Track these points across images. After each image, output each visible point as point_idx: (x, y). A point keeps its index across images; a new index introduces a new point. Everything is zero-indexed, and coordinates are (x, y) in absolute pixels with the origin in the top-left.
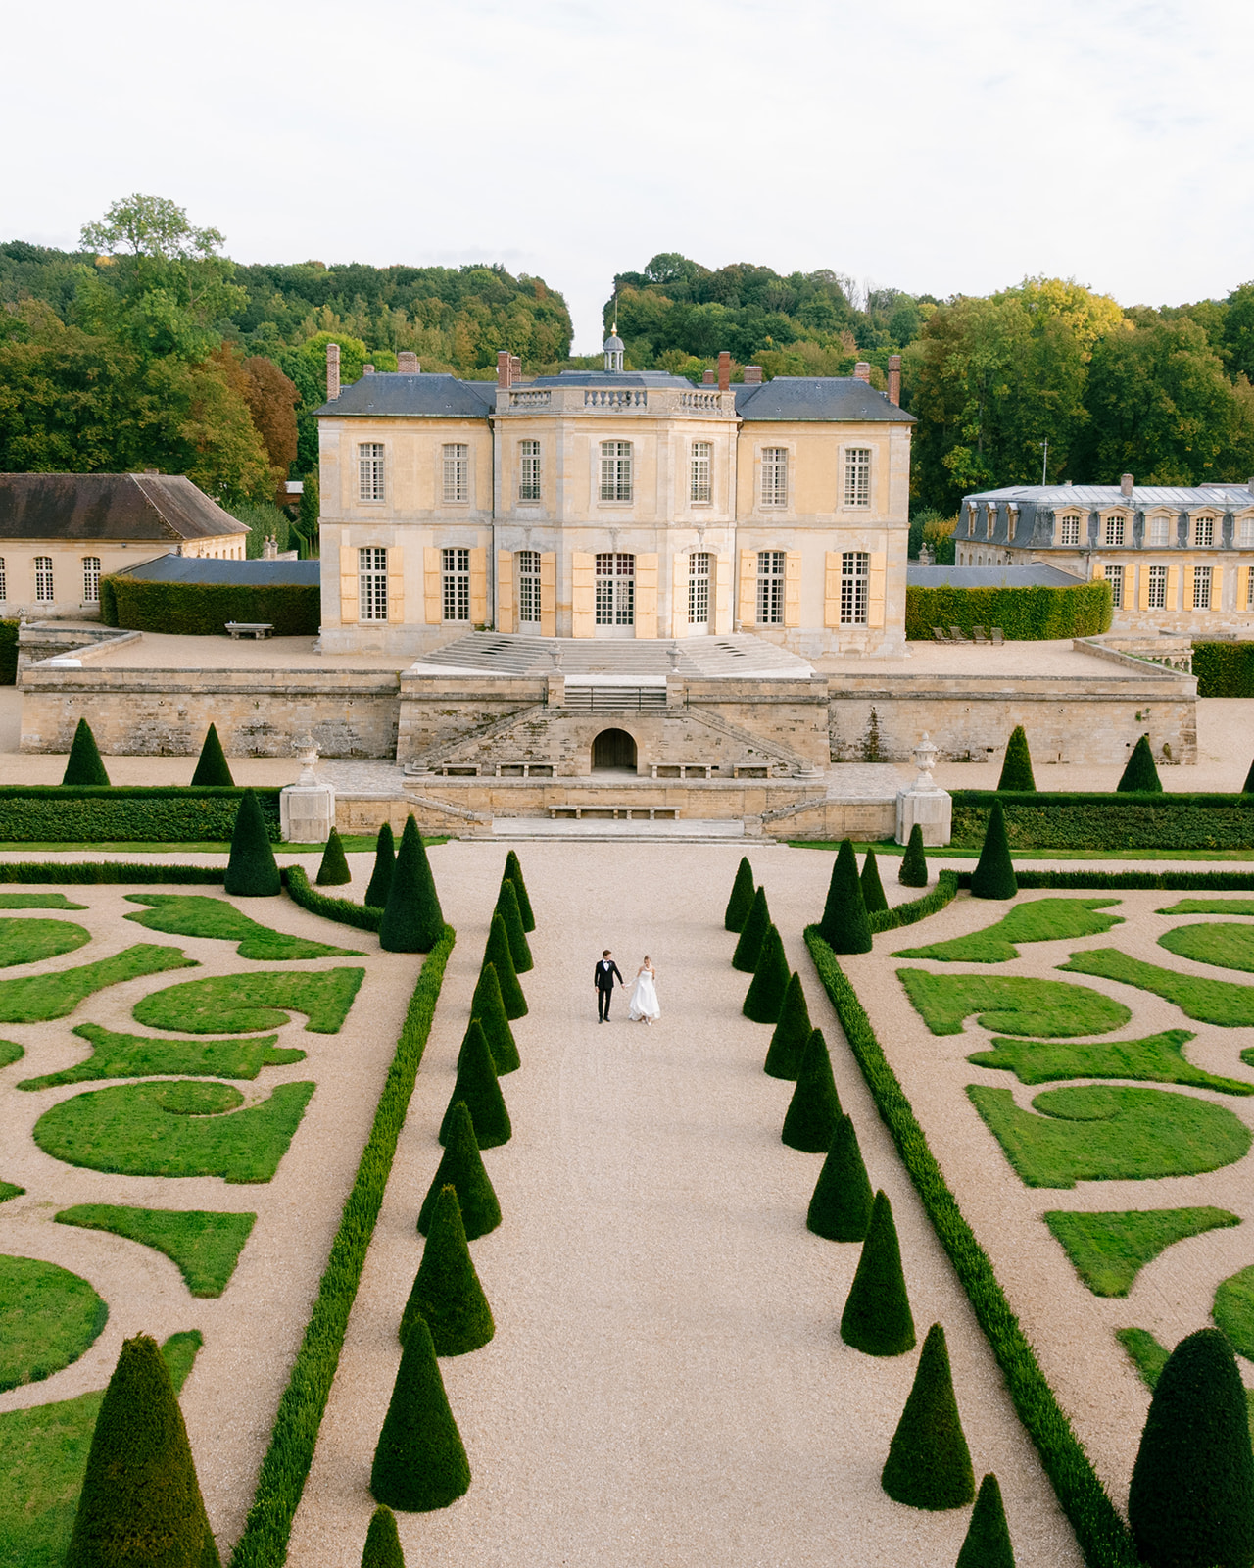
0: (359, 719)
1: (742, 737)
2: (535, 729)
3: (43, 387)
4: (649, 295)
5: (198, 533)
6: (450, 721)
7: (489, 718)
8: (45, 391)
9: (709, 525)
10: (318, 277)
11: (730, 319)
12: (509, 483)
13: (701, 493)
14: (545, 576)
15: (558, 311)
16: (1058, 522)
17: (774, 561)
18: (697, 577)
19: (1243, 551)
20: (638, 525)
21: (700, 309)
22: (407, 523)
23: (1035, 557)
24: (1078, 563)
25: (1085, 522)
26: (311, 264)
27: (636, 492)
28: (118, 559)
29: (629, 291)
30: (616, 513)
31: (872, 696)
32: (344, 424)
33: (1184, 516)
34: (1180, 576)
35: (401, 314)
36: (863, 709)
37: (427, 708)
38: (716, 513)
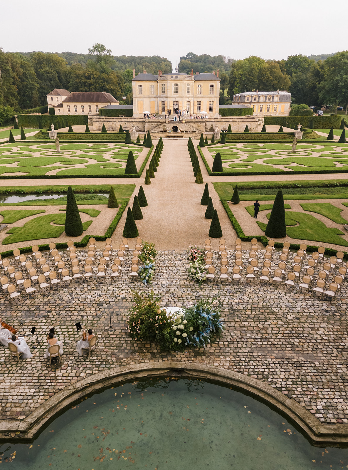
0: (140, 126)
1: (193, 127)
2: (164, 126)
3: (83, 79)
4: (187, 61)
5: (113, 102)
6: (152, 125)
7: (158, 125)
8: (84, 80)
9: (190, 97)
10: (125, 59)
11: (201, 66)
12: (160, 91)
13: (188, 92)
14: (166, 105)
15: (170, 65)
16: (246, 98)
17: (199, 103)
18: (188, 105)
19: (275, 102)
20: (179, 97)
21: (196, 64)
22: (145, 97)
23: (242, 104)
24: (249, 105)
25: (250, 98)
26: (123, 56)
27: (179, 92)
28: (101, 106)
29: (183, 60)
30: (176, 95)
31: (212, 121)
32: (136, 82)
33: (266, 96)
34: (265, 106)
35: (140, 66)
36: (210, 123)
37: (149, 123)
38: (191, 95)
